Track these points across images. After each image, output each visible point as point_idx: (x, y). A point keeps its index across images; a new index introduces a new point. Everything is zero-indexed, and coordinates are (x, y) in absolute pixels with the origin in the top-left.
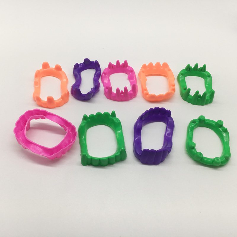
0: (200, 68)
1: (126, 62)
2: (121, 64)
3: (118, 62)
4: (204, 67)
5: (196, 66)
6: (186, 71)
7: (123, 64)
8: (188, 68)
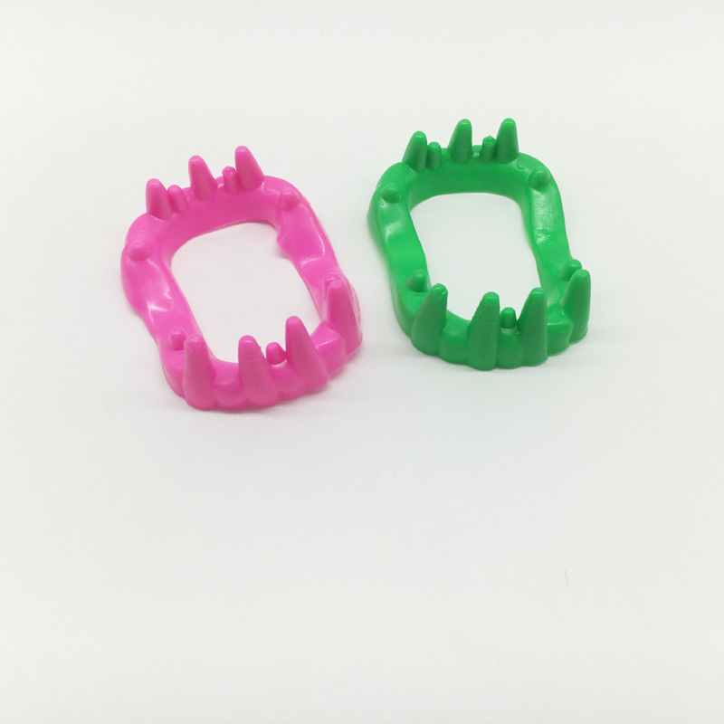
0: (487, 140)
1: (244, 158)
2: (216, 173)
3: (198, 169)
4: (508, 132)
5: (463, 133)
6: (412, 174)
7: (227, 171)
8: (421, 157)
